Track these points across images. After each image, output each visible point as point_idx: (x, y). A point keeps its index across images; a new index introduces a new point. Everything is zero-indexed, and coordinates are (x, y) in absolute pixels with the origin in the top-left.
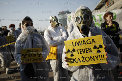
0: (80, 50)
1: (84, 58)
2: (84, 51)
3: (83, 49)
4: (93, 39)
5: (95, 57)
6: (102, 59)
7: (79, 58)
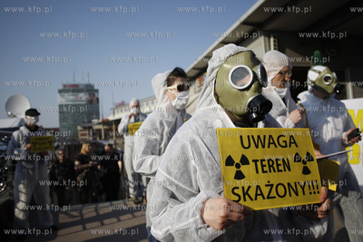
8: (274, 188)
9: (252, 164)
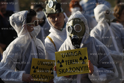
0: (68, 61)
1: (71, 68)
2: (71, 62)
3: (70, 60)
4: (79, 51)
5: (80, 68)
6: (86, 70)
7: (67, 69)
8: (72, 69)
9: (65, 62)
